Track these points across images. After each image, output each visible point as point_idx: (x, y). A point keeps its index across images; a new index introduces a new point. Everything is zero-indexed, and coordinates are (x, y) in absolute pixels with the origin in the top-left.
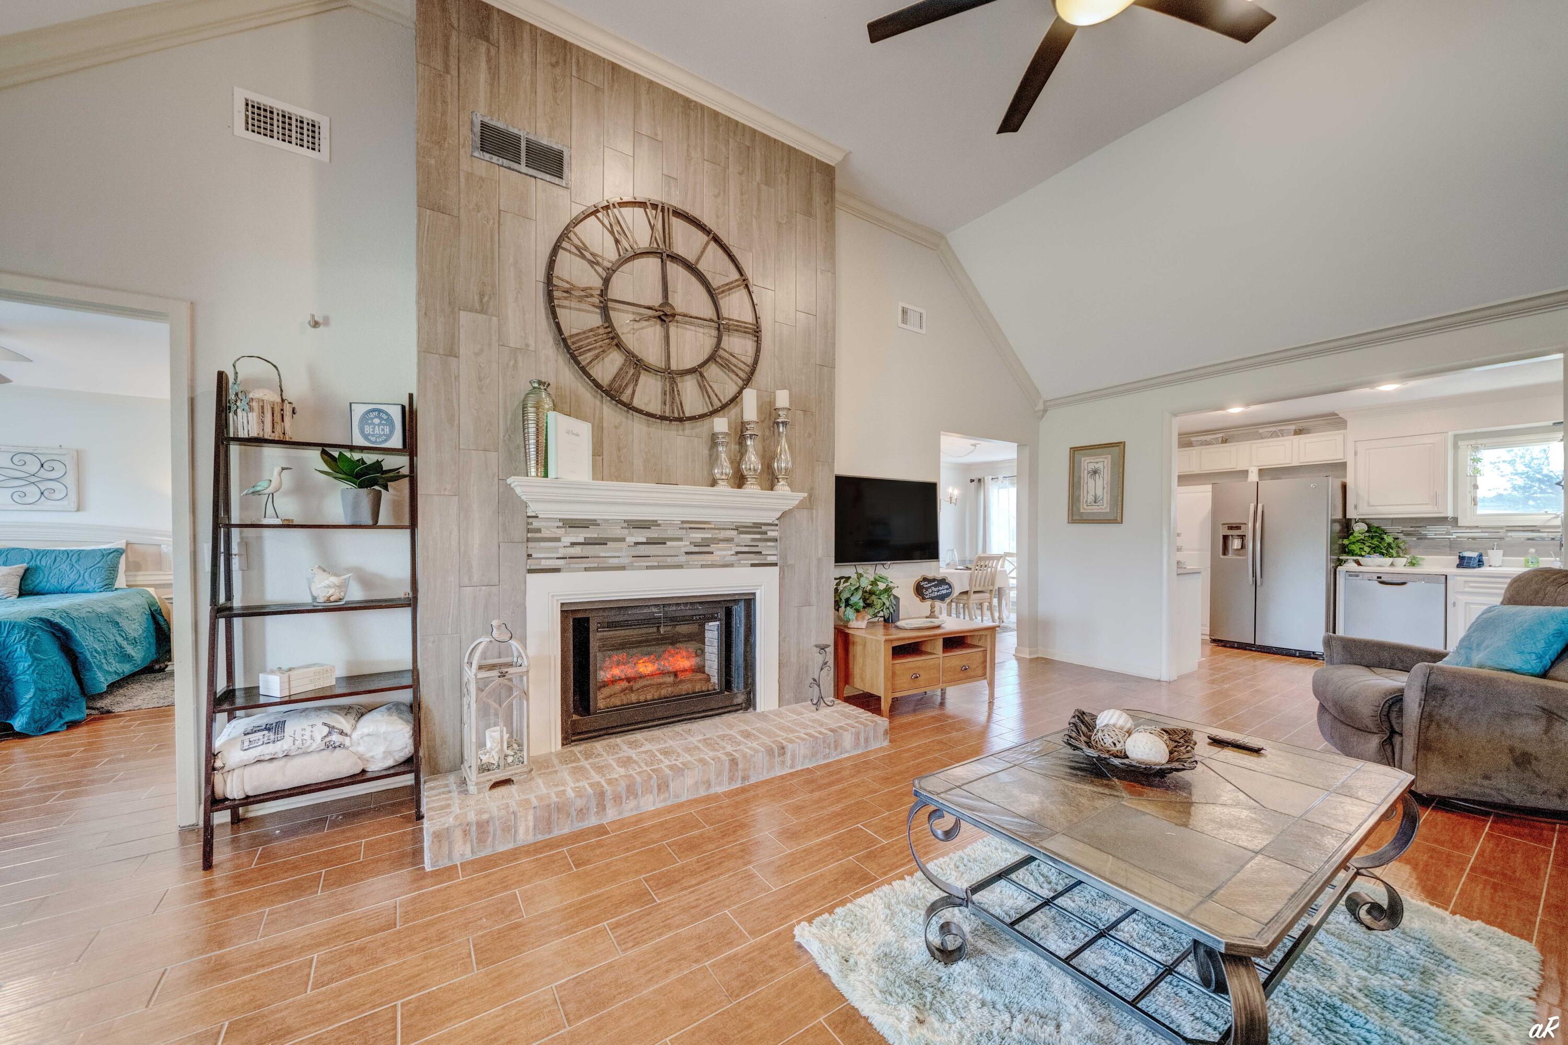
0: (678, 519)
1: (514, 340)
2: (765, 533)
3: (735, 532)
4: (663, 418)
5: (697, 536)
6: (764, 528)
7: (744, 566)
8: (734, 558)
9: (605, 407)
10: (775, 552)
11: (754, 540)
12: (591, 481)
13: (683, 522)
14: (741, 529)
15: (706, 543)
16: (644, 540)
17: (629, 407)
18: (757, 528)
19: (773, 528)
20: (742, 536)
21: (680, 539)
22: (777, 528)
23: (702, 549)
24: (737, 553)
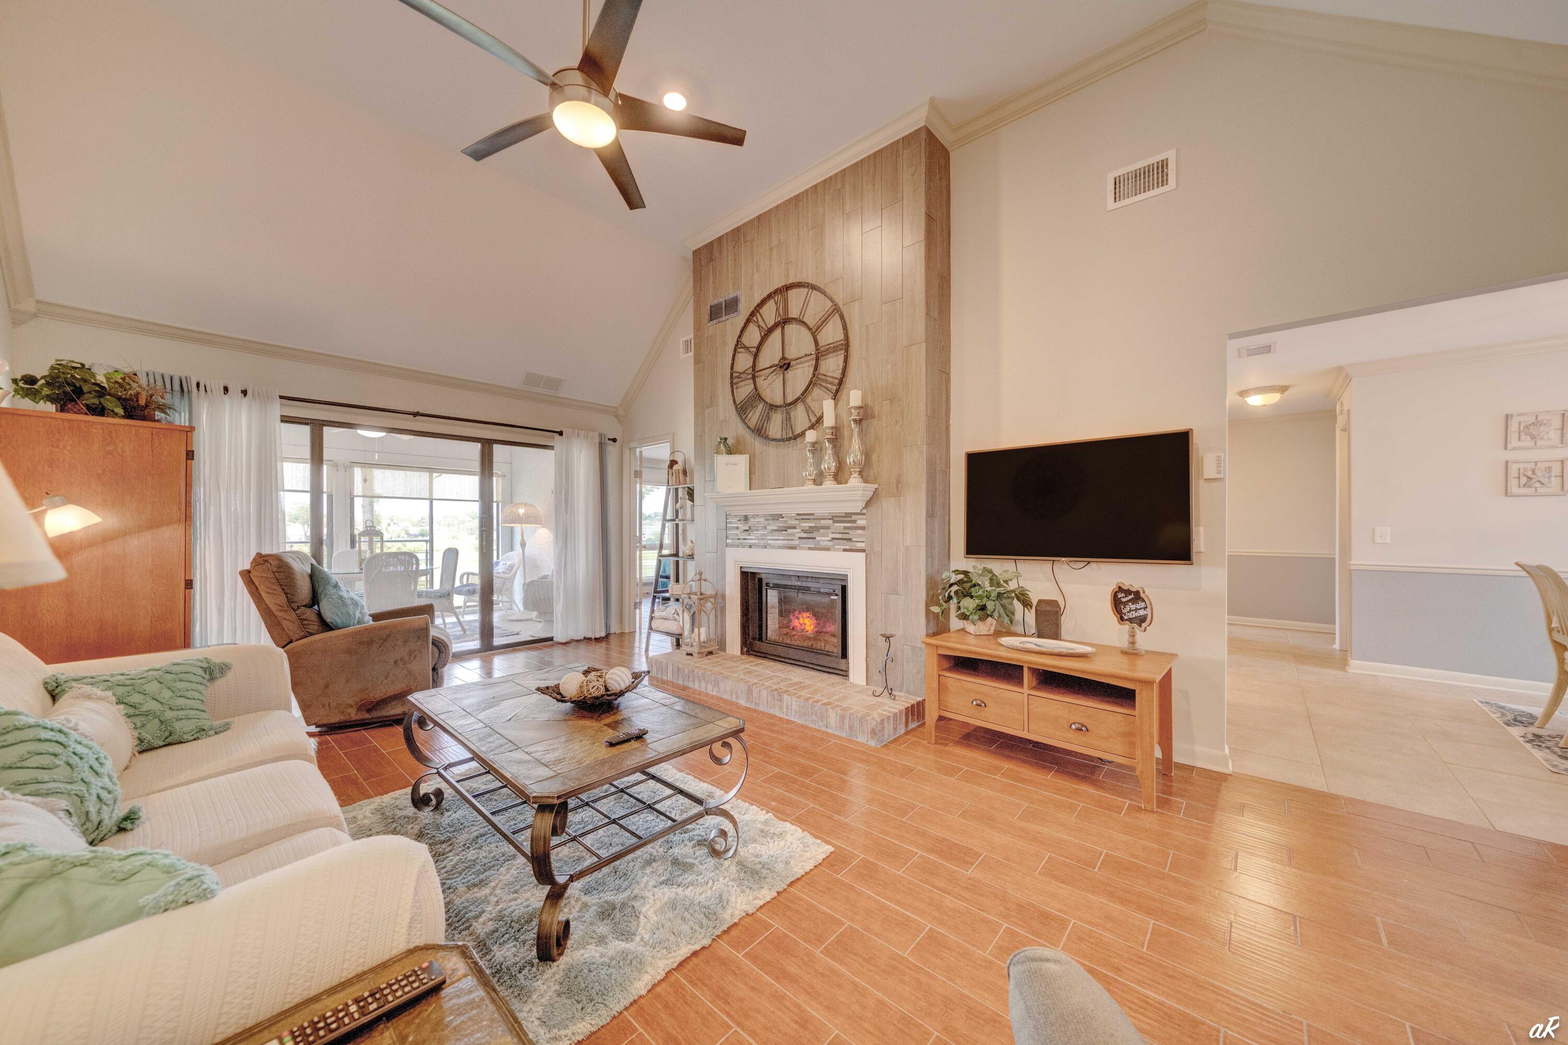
0: (794, 513)
1: (722, 417)
2: (855, 521)
3: (831, 522)
4: (782, 440)
5: (806, 525)
6: (854, 517)
7: (838, 550)
8: (830, 543)
9: (756, 443)
10: (863, 540)
11: (845, 528)
12: (748, 491)
13: (798, 515)
14: (835, 518)
15: (811, 530)
16: (776, 528)
17: (767, 438)
18: (848, 517)
19: (862, 516)
20: (836, 524)
21: (795, 528)
22: (865, 517)
23: (810, 534)
24: (833, 539)
